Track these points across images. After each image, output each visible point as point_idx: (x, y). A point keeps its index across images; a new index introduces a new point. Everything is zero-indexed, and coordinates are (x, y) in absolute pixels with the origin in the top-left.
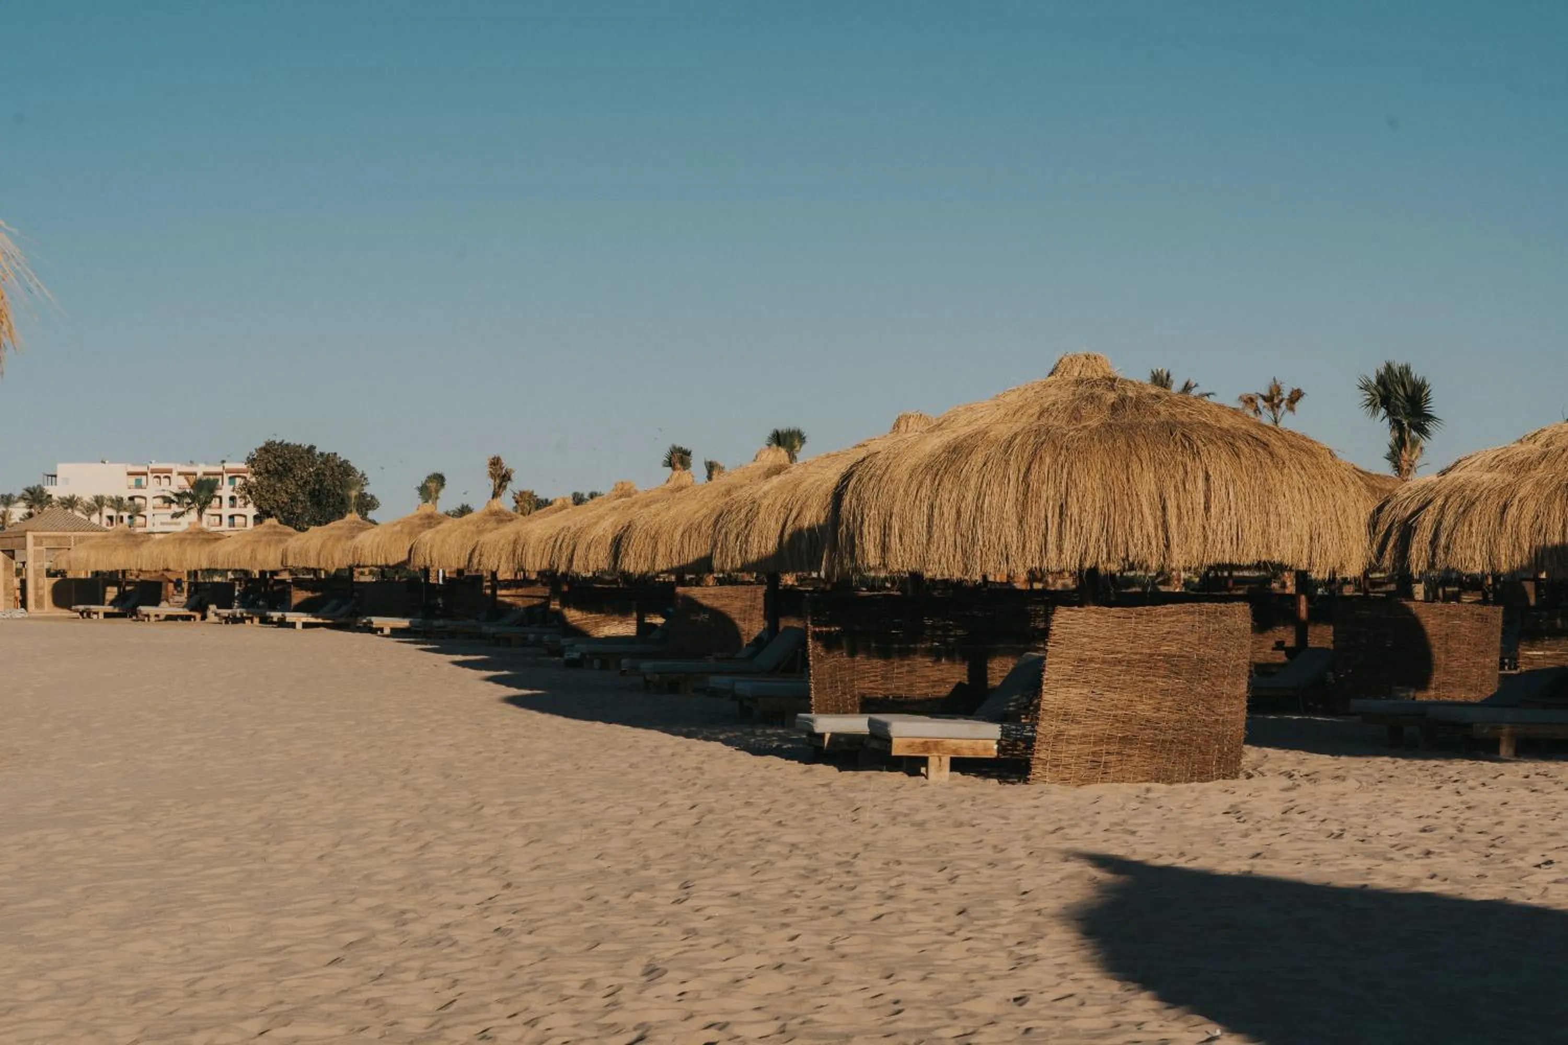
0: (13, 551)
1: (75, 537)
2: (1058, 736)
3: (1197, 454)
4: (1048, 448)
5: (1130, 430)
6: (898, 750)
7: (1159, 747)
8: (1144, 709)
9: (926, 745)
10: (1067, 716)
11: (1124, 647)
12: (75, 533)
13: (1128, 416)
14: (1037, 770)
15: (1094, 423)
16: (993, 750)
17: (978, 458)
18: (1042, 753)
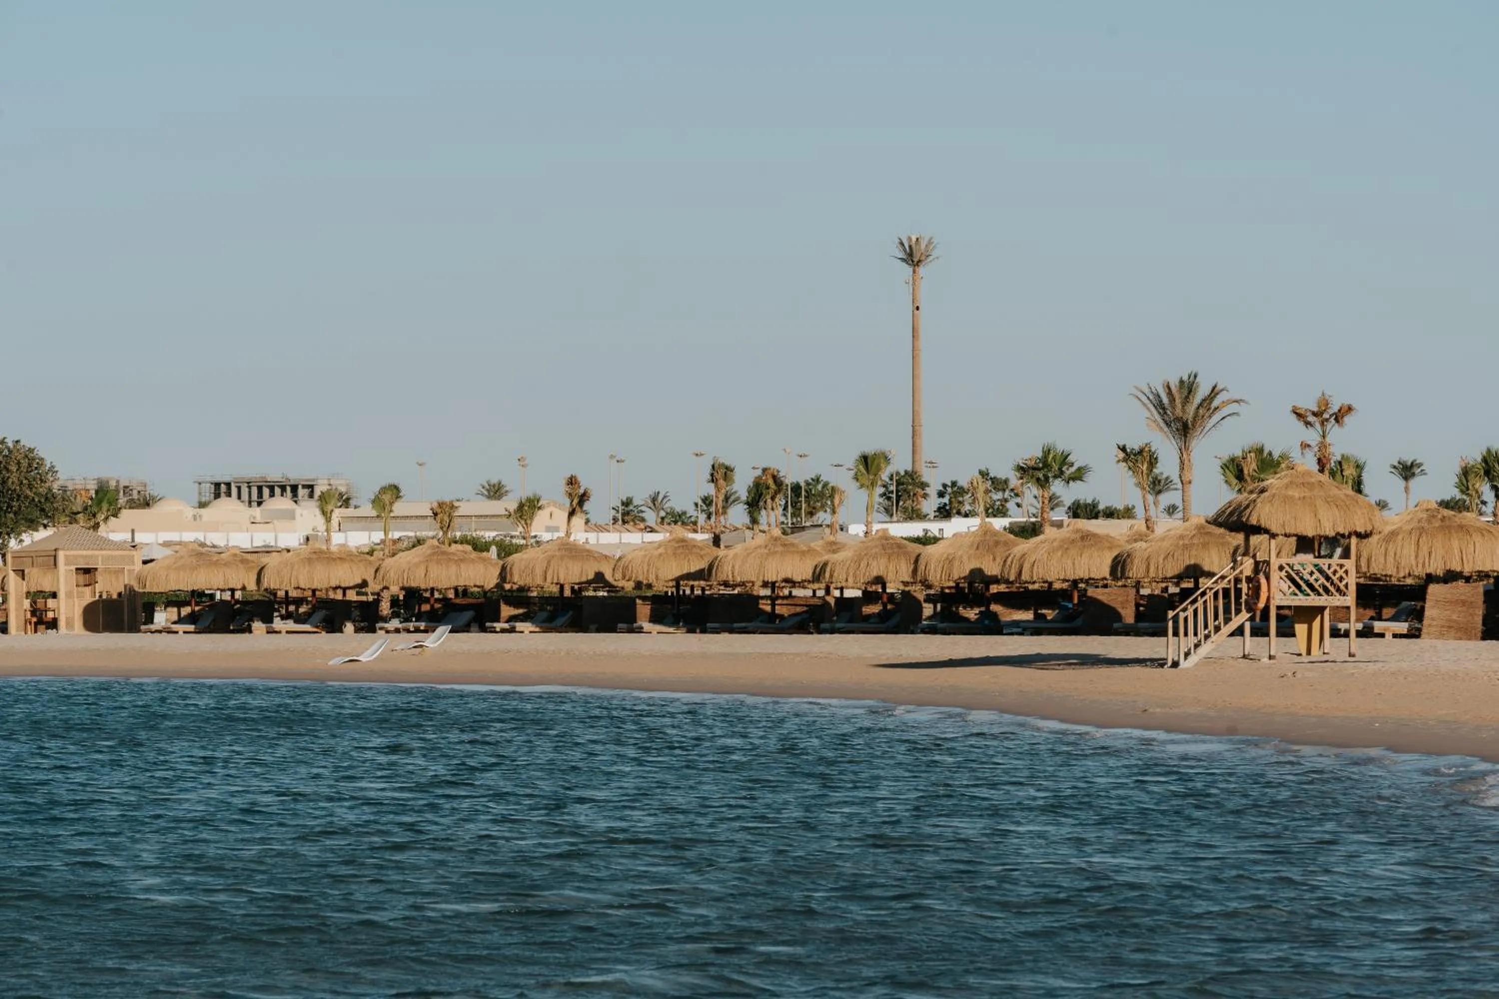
0: (23, 571)
1: (102, 556)
2: (1430, 625)
3: (1471, 536)
4: (1424, 535)
5: (1449, 528)
6: (1376, 631)
7: (1459, 629)
8: (1454, 617)
9: (1385, 630)
10: (1433, 619)
11: (1449, 596)
12: (104, 552)
13: (1447, 523)
14: (1423, 636)
15: (1437, 525)
16: (1405, 632)
17: (1400, 537)
18: (1424, 630)
